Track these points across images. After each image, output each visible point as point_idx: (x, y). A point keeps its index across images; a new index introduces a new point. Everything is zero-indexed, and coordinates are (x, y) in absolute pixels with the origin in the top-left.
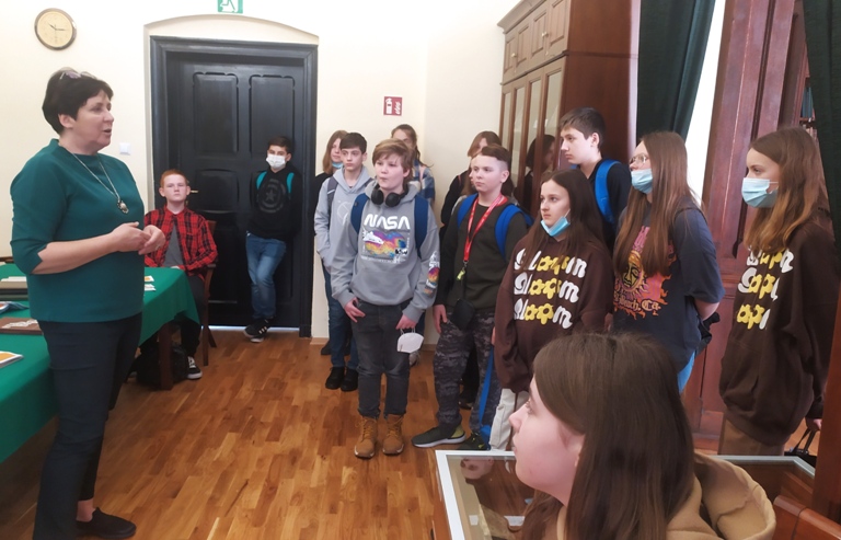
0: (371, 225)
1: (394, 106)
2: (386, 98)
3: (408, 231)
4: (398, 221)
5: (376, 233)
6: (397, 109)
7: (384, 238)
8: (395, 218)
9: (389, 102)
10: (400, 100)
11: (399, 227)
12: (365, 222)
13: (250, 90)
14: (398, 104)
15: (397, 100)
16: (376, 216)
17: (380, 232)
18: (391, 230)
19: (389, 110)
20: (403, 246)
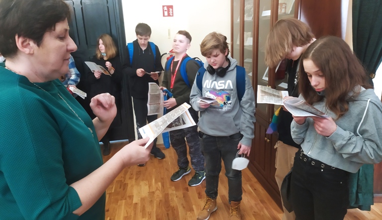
0: (208, 87)
1: (169, 11)
2: (163, 6)
3: (232, 90)
4: (225, 84)
5: (211, 92)
6: (171, 12)
7: (217, 95)
8: (223, 81)
9: (166, 8)
10: (171, 7)
11: (226, 88)
12: (204, 86)
13: (82, 8)
14: (171, 9)
15: (170, 7)
16: (211, 81)
17: (213, 91)
18: (221, 90)
19: (166, 13)
20: (229, 99)
